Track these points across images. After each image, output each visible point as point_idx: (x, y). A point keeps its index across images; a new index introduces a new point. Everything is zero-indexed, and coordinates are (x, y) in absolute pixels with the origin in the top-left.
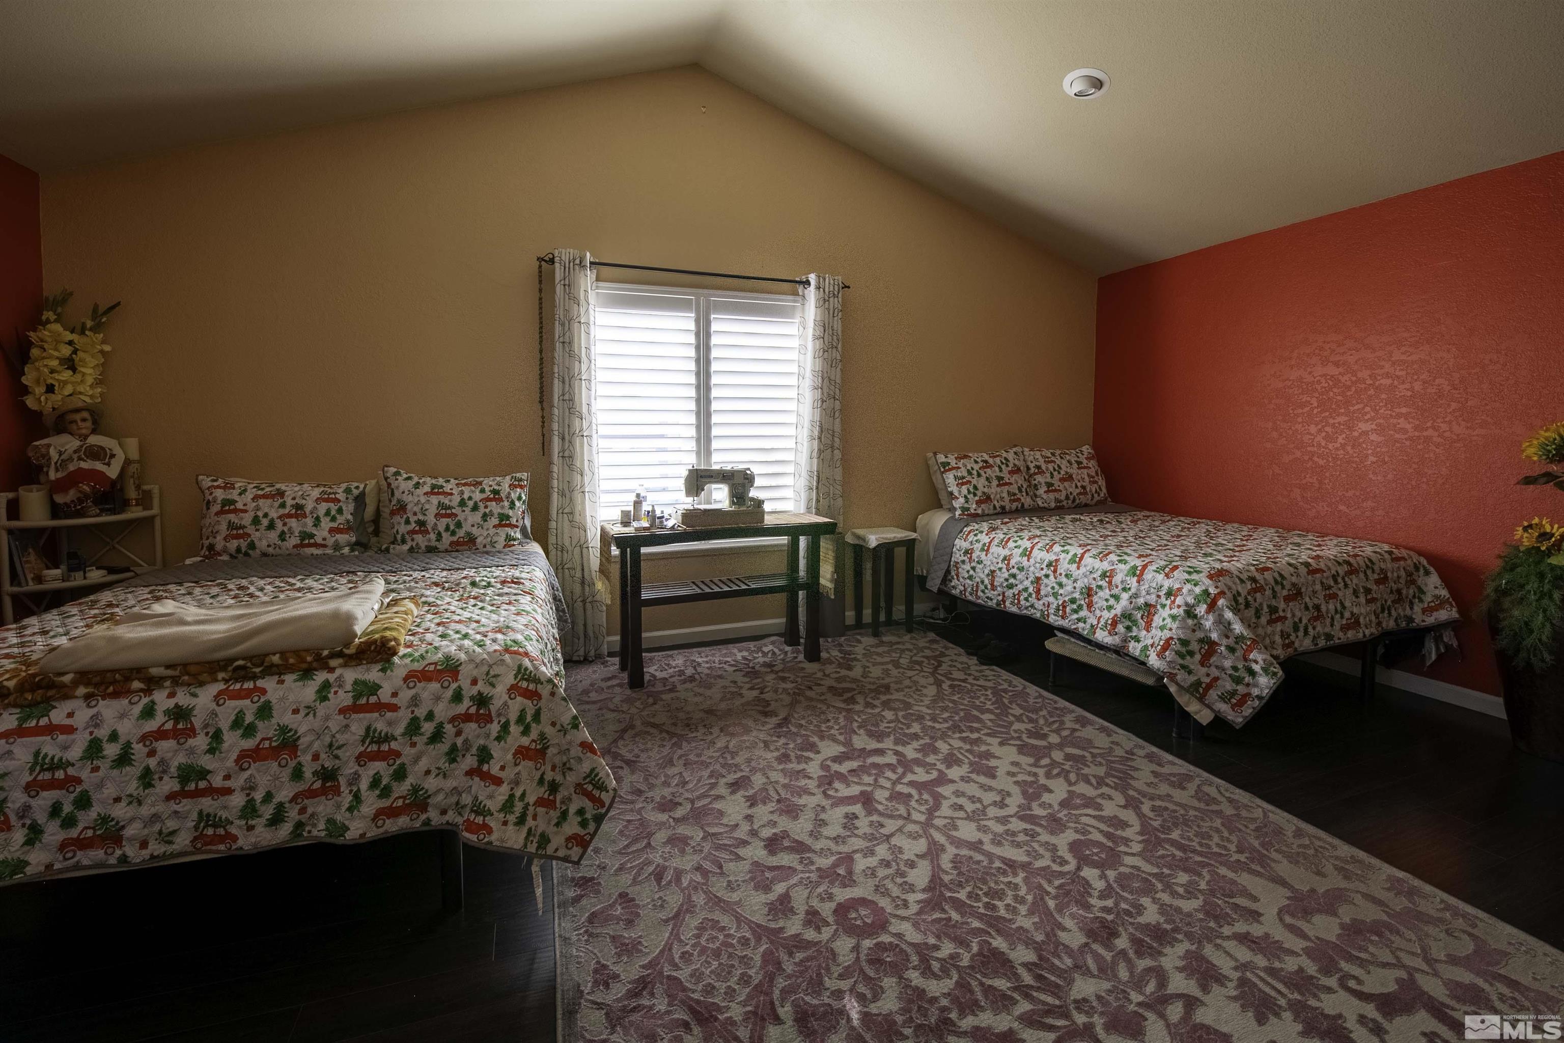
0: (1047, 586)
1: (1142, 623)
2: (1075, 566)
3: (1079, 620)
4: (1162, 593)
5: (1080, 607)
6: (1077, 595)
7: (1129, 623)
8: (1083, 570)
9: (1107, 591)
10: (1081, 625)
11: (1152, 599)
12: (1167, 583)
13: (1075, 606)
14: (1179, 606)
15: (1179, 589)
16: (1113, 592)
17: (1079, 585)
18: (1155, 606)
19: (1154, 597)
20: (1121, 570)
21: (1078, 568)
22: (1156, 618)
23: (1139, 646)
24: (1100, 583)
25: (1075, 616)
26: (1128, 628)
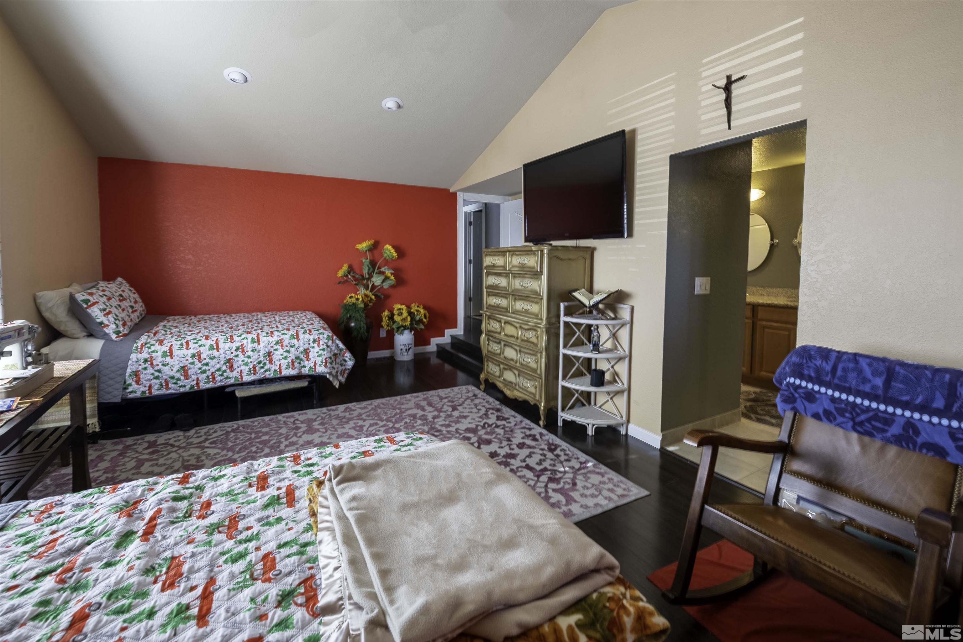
0: (238, 361)
1: (304, 359)
2: (256, 344)
3: (266, 371)
4: (311, 342)
5: (265, 364)
6: (262, 359)
7: (299, 361)
8: (262, 345)
9: (281, 350)
10: (268, 373)
11: (306, 346)
12: (312, 337)
13: (261, 365)
14: (323, 345)
15: (319, 338)
16: (285, 350)
17: (262, 353)
18: (308, 349)
19: (307, 345)
20: (286, 338)
21: (259, 344)
22: (310, 354)
23: (307, 369)
24: (275, 348)
25: (263, 370)
26: (300, 363)
